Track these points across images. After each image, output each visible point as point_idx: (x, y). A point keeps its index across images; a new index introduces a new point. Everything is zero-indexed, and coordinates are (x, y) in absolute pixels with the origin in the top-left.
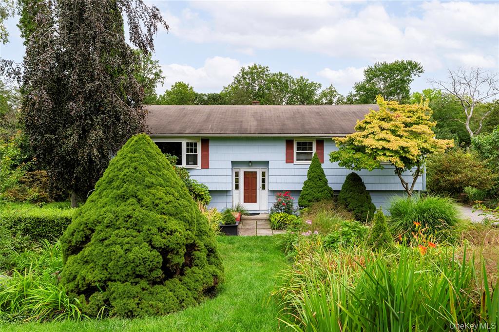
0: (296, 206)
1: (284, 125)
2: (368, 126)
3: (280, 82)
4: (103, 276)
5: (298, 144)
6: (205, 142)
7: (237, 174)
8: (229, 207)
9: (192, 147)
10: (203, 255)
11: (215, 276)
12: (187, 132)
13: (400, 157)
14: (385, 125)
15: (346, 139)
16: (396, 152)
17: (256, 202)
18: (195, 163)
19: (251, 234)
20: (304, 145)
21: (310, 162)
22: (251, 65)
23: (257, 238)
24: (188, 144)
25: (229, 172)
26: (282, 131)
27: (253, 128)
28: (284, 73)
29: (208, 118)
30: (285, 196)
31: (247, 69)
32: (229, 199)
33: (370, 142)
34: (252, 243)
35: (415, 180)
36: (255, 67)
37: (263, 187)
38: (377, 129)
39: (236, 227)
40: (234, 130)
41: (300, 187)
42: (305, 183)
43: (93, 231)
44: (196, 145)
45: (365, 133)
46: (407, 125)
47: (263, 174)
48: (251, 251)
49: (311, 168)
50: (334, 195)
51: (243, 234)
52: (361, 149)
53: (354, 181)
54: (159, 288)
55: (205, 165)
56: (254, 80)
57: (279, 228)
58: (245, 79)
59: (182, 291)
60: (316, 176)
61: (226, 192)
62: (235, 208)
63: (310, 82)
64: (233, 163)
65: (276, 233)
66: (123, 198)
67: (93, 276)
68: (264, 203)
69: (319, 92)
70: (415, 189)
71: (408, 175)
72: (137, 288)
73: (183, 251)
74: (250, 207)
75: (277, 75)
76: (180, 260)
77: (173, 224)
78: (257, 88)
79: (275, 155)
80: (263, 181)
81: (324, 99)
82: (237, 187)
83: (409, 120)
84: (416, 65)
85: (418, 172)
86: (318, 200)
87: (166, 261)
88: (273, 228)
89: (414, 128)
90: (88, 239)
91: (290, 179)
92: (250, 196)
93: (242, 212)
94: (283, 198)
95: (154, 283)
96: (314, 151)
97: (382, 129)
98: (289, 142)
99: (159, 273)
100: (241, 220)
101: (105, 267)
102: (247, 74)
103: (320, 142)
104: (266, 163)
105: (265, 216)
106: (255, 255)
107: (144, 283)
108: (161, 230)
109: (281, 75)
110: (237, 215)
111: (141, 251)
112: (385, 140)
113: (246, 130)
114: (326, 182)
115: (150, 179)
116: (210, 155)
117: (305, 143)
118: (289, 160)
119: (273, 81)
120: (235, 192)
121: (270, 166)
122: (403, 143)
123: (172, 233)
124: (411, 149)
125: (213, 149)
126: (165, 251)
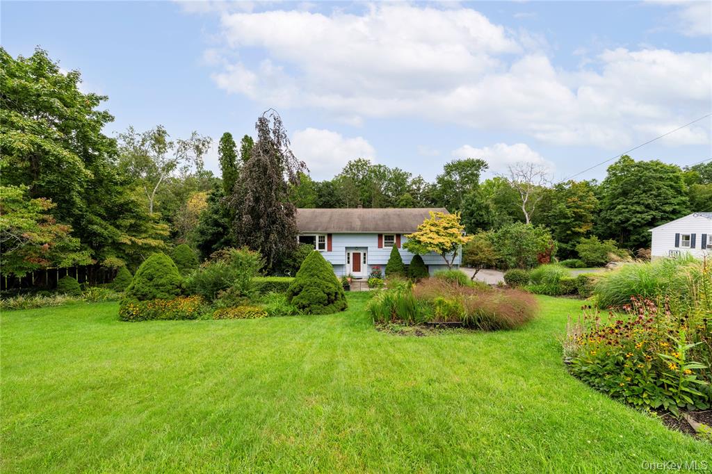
0: (383, 274)
1: (377, 224)
2: (424, 229)
3: (380, 172)
4: (308, 302)
5: (385, 236)
6: (330, 235)
7: (349, 254)
8: (344, 274)
9: (322, 238)
10: (340, 296)
11: (345, 304)
12: (319, 230)
13: (440, 248)
14: (433, 229)
15: (412, 236)
16: (437, 245)
17: (360, 271)
18: (324, 248)
19: (358, 290)
20: (389, 237)
21: (392, 248)
22: (357, 159)
23: (361, 292)
24: (319, 237)
25: (344, 253)
26: (375, 229)
27: (359, 227)
28: (382, 165)
29: (330, 219)
30: (377, 269)
31: (353, 162)
32: (344, 270)
33: (423, 239)
34: (357, 295)
35: (454, 258)
36: (360, 160)
37: (365, 262)
38: (428, 231)
39: (349, 286)
40: (347, 229)
41: (386, 263)
42: (389, 261)
43: (302, 287)
44: (324, 237)
45: (422, 233)
46: (446, 228)
47: (365, 254)
48: (358, 299)
49: (392, 252)
50: (406, 268)
51: (352, 290)
52: (419, 242)
53: (418, 259)
54: (326, 307)
55: (330, 249)
56: (359, 171)
57: (373, 287)
58: (351, 170)
59: (334, 308)
60: (395, 256)
61: (341, 266)
62: (347, 275)
63: (403, 171)
64: (346, 248)
65: (371, 289)
66: (312, 276)
67: (305, 302)
68: (365, 272)
69: (410, 180)
70: (454, 263)
71: (449, 257)
72: (320, 307)
73: (334, 294)
74: (356, 274)
75: (377, 167)
76: (333, 298)
77: (330, 285)
78: (361, 177)
79: (372, 243)
80: (365, 258)
81: (414, 186)
82: (349, 262)
83: (447, 225)
84: (483, 163)
85: (455, 254)
86: (396, 271)
87: (329, 298)
88: (370, 287)
89: (450, 231)
90: (301, 290)
91: (380, 258)
92: (357, 268)
93: (352, 278)
94: (376, 269)
95: (325, 305)
96: (395, 241)
97: (431, 231)
98: (380, 236)
99: (326, 302)
100: (352, 282)
101: (309, 300)
102: (353, 165)
103: (399, 236)
104: (367, 248)
105: (366, 280)
106: (359, 300)
107: (322, 305)
108: (327, 287)
109: (380, 166)
110: (349, 279)
111: (321, 294)
112: (431, 238)
113: (354, 228)
114: (401, 260)
115: (321, 269)
116: (333, 244)
117: (389, 236)
118: (380, 246)
119: (374, 172)
120: (347, 265)
121: (369, 249)
122: (441, 240)
123: (330, 288)
124: (446, 243)
125: (334, 239)
126: (328, 294)
